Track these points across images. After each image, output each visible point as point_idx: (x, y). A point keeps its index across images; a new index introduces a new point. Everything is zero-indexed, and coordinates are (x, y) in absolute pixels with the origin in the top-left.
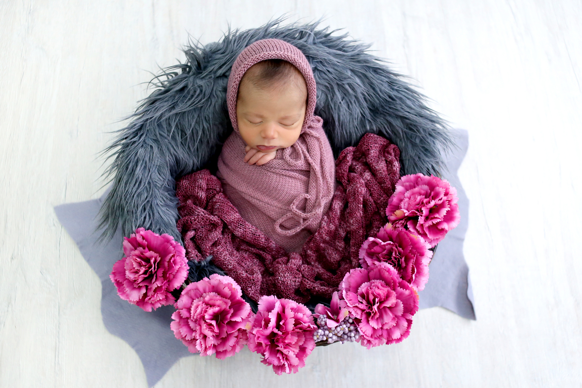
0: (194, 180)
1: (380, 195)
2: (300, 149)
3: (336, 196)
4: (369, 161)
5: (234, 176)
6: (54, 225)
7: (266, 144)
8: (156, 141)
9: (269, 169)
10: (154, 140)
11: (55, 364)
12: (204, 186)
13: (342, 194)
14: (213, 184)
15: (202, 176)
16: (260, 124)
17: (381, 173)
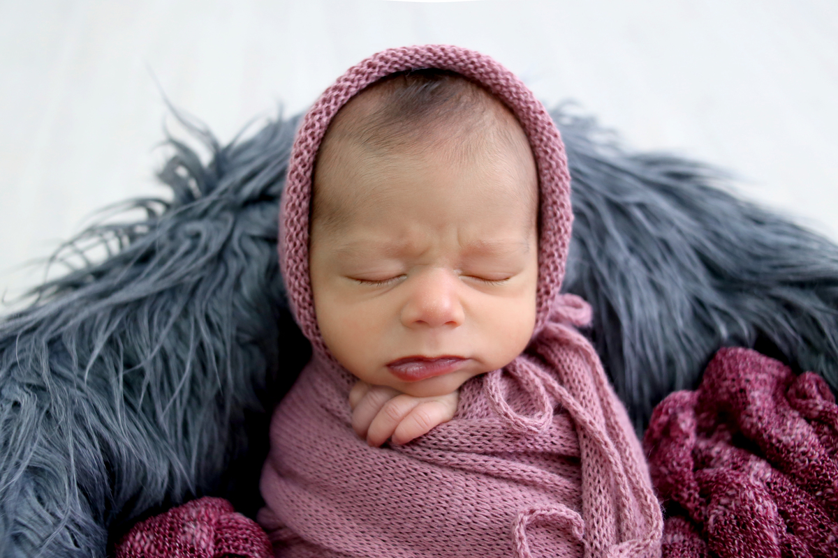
0: (171, 529)
1: (821, 526)
2: (538, 381)
3: (671, 549)
4: (752, 425)
5: (313, 504)
7: (427, 352)
8: (39, 389)
9: (436, 455)
10: (29, 385)
12: (203, 544)
13: (692, 539)
14: (237, 539)
15: (199, 512)
16: (397, 280)
17: (804, 453)
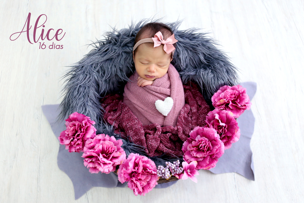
6: (37, 118)
7: (150, 75)
11: (37, 186)
16: (147, 64)
